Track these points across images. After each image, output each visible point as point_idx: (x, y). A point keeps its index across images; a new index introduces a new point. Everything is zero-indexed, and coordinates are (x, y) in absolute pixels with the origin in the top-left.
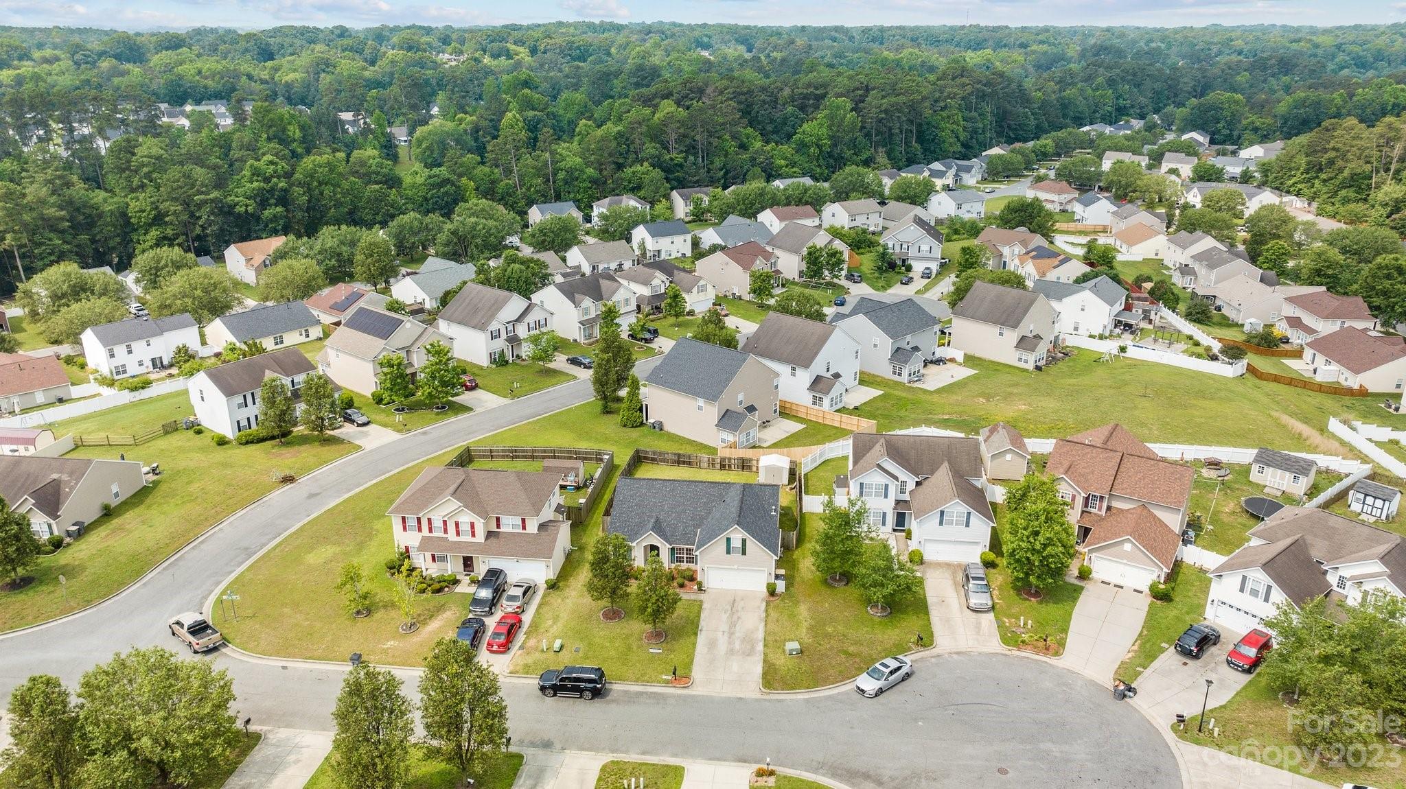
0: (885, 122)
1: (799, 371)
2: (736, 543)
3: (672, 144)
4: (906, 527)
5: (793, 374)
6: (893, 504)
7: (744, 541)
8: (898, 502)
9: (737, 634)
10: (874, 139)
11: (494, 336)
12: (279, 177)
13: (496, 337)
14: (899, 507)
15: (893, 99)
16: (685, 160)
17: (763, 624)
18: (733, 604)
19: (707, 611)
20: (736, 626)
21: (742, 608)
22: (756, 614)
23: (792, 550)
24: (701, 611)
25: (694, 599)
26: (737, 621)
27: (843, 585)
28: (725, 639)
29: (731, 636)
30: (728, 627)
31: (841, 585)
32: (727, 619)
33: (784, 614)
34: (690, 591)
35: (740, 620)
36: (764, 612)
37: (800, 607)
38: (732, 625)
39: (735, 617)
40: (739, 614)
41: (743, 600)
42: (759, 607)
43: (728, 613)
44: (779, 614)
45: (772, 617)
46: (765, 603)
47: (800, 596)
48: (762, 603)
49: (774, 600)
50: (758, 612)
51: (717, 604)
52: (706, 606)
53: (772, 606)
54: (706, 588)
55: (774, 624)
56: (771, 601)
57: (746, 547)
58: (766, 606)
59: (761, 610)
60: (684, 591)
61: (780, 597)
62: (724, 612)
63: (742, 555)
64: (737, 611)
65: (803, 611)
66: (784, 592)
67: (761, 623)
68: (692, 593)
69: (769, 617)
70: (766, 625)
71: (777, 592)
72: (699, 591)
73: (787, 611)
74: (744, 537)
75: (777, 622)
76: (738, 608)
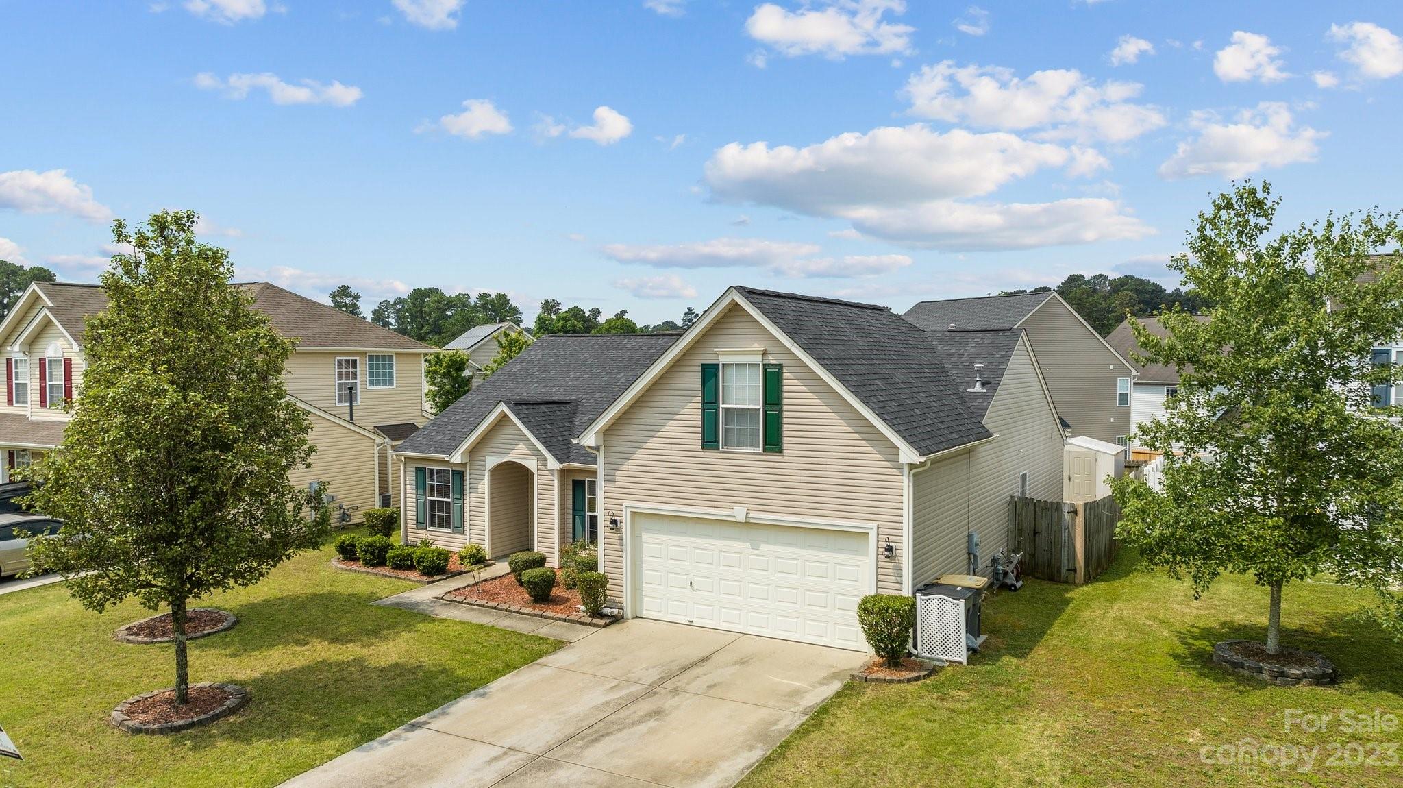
2: (743, 393)
7: (773, 378)
9: (564, 774)
18: (684, 669)
19: (546, 672)
20: (607, 738)
21: (711, 687)
22: (755, 717)
23: (1066, 582)
24: (516, 668)
25: (547, 634)
26: (634, 724)
27: (1305, 676)
28: (480, 779)
29: (520, 774)
30: (562, 736)
31: (1296, 677)
32: (597, 707)
33: (911, 734)
34: (560, 616)
35: (652, 723)
36: (805, 712)
37: (1021, 721)
38: (588, 731)
39: (645, 706)
40: (671, 702)
41: (742, 663)
42: (796, 693)
43: (624, 692)
44: (879, 730)
45: (828, 736)
46: (836, 686)
47: (1042, 688)
48: (822, 684)
49: (891, 681)
50: (775, 708)
51: (615, 660)
52: (561, 658)
53: (864, 699)
54: (629, 614)
55: (820, 766)
56: (872, 680)
57: (781, 411)
58: (838, 695)
59: (797, 704)
60: (540, 613)
61: (929, 675)
62: (613, 684)
63: (764, 450)
64: (675, 692)
65: (1031, 738)
66: (965, 663)
67: (751, 748)
68: (560, 619)
69: (812, 736)
70: (769, 760)
71: (917, 656)
72: (590, 616)
73: (936, 725)
74: (772, 360)
75: (842, 759)
76: (688, 683)
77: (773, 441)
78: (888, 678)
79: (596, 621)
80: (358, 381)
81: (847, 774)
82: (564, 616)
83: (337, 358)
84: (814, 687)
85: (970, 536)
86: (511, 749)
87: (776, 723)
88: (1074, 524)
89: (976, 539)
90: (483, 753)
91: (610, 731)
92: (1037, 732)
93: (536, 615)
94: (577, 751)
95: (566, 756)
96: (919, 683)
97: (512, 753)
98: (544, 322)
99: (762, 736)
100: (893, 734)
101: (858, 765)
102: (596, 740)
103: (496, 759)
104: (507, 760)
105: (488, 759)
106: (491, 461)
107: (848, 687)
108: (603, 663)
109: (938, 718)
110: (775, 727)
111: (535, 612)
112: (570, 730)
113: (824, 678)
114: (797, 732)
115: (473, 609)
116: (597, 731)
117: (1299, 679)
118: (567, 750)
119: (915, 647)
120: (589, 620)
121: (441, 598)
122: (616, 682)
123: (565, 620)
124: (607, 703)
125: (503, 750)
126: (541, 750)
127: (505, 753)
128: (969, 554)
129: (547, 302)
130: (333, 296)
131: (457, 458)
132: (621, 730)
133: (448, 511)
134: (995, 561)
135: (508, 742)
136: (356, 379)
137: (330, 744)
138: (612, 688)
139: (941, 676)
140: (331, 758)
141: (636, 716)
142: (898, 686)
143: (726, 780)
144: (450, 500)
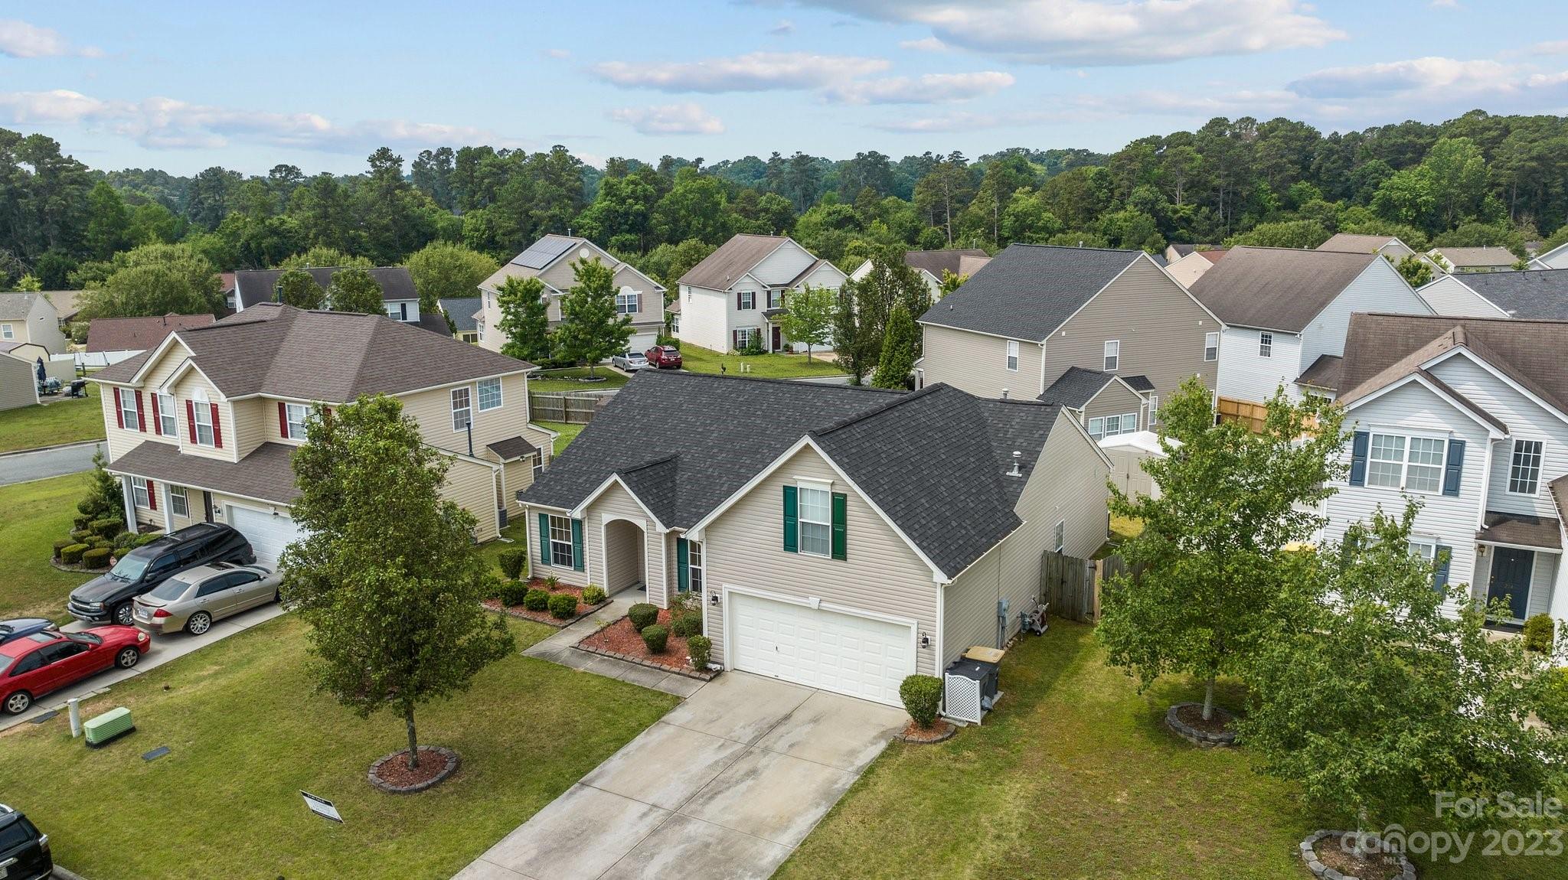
0: (1537, 176)
1: (1278, 345)
2: (816, 512)
3: (1179, 192)
4: (1531, 612)
5: (1265, 352)
6: (1479, 522)
7: (839, 504)
8: (1496, 520)
9: (693, 828)
10: (1515, 201)
11: (744, 303)
12: (637, 199)
13: (747, 306)
14: (1501, 531)
15: (1554, 141)
16: (1196, 211)
17: (821, 811)
18: (772, 727)
19: (669, 730)
20: (719, 796)
21: (791, 746)
22: (823, 775)
23: (1086, 623)
24: (647, 727)
25: (665, 689)
26: (737, 782)
27: (1221, 740)
28: (637, 832)
29: (663, 828)
30: (687, 794)
31: (1214, 741)
32: (710, 766)
33: (928, 794)
34: (674, 669)
35: (750, 782)
36: (857, 773)
37: (1007, 782)
38: (705, 790)
39: (744, 766)
40: (764, 761)
41: (815, 721)
42: (853, 753)
43: (729, 752)
44: (907, 790)
45: (872, 796)
46: (882, 745)
47: (1031, 750)
48: (873, 744)
49: (922, 743)
50: (837, 768)
51: (720, 717)
52: (679, 716)
53: (901, 759)
54: (728, 667)
55: (863, 822)
56: (909, 741)
57: (845, 530)
58: (883, 755)
59: (852, 764)
60: (658, 665)
61: (951, 736)
62: (720, 744)
63: (833, 557)
64: (766, 751)
65: (1009, 798)
66: (979, 724)
67: (818, 805)
68: (675, 673)
69: (860, 794)
70: (829, 816)
71: (945, 717)
72: (697, 671)
73: (946, 785)
74: (839, 490)
75: (879, 815)
76: (775, 743)
77: (839, 551)
78: (920, 740)
79: (703, 676)
80: (471, 408)
81: (880, 829)
82: (677, 670)
83: (452, 390)
84: (866, 746)
85: (1000, 604)
86: (654, 806)
87: (836, 782)
88: (1093, 576)
89: (1004, 605)
90: (635, 809)
91: (720, 789)
92: (1013, 793)
93: (655, 668)
94: (699, 808)
95: (692, 812)
96: (942, 744)
97: (655, 809)
98: (611, 187)
99: (826, 794)
100: (916, 794)
101: (888, 822)
102: (711, 798)
103: (645, 815)
104: (654, 815)
105: (640, 814)
106: (607, 517)
107: (891, 747)
108: (712, 721)
109: (950, 778)
110: (836, 786)
111: (654, 665)
112: (693, 789)
113: (875, 738)
114: (850, 791)
115: (605, 660)
116: (712, 790)
117: (1216, 742)
118: (693, 806)
119: (944, 710)
120: (697, 674)
121: (577, 648)
122: (722, 741)
123: (679, 674)
124: (716, 762)
125: (648, 807)
126: (674, 806)
127: (651, 810)
128: (999, 617)
129: (612, 160)
130: (372, 160)
131: (577, 514)
132: (728, 788)
133: (569, 552)
134: (1023, 616)
135: (652, 800)
136: (469, 406)
137: (530, 800)
138: (720, 747)
139: (959, 737)
140: (533, 814)
141: (738, 776)
142: (928, 747)
143: (800, 833)
144: (571, 543)
